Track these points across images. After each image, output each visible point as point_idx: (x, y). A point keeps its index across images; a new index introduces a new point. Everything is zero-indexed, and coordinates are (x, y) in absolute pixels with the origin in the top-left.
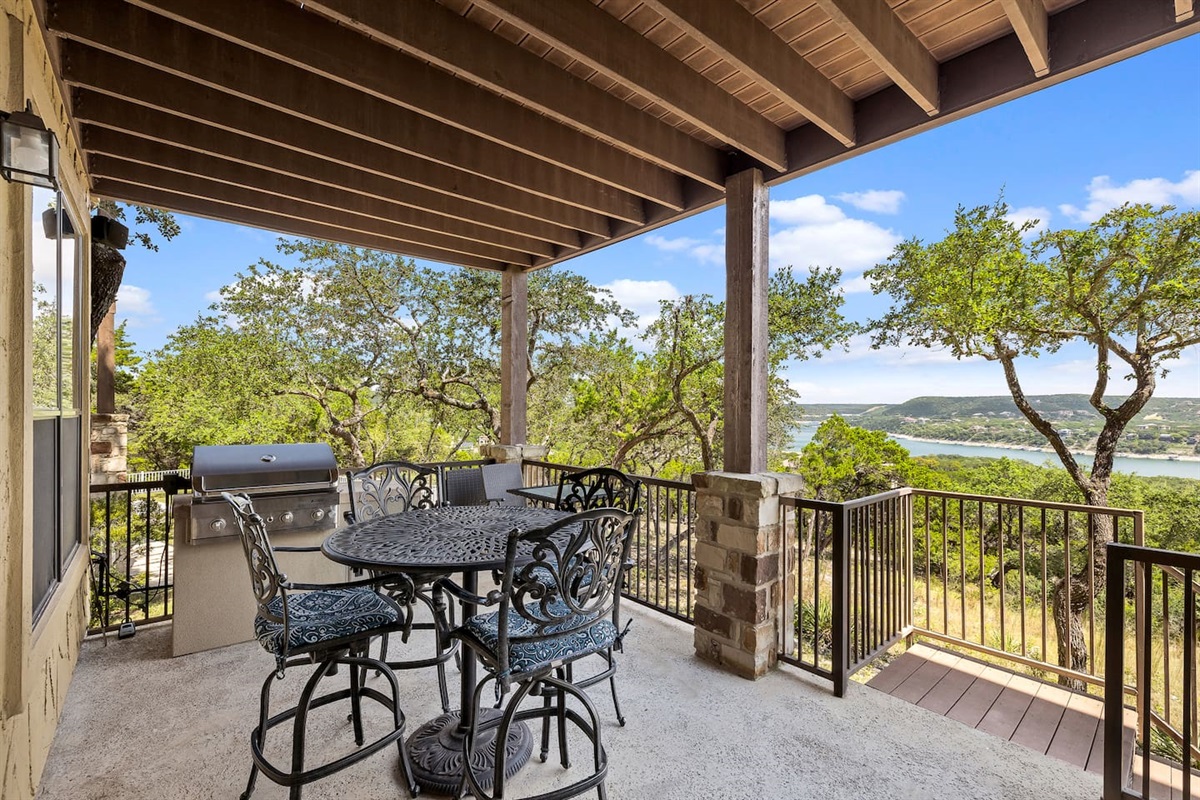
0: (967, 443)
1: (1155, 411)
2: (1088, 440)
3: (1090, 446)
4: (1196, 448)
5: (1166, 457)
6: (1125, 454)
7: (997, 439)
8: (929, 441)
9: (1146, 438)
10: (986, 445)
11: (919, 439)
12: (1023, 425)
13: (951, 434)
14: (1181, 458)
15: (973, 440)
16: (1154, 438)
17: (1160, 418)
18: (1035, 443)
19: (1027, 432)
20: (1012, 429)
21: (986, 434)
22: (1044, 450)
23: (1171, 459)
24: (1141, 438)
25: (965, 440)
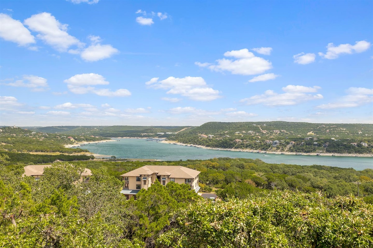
0: (233, 150)
1: (311, 130)
2: (286, 146)
3: (287, 149)
4: (327, 149)
5: (315, 154)
6: (300, 153)
7: (247, 147)
8: (214, 149)
9: (308, 145)
10: (241, 150)
11: (209, 148)
12: (258, 138)
13: (225, 145)
14: (321, 154)
15: (236, 148)
16: (311, 145)
17: (313, 134)
18: (264, 149)
19: (260, 143)
20: (254, 141)
21: (241, 144)
22: (267, 152)
23: (318, 155)
24: (306, 145)
25: (231, 148)
